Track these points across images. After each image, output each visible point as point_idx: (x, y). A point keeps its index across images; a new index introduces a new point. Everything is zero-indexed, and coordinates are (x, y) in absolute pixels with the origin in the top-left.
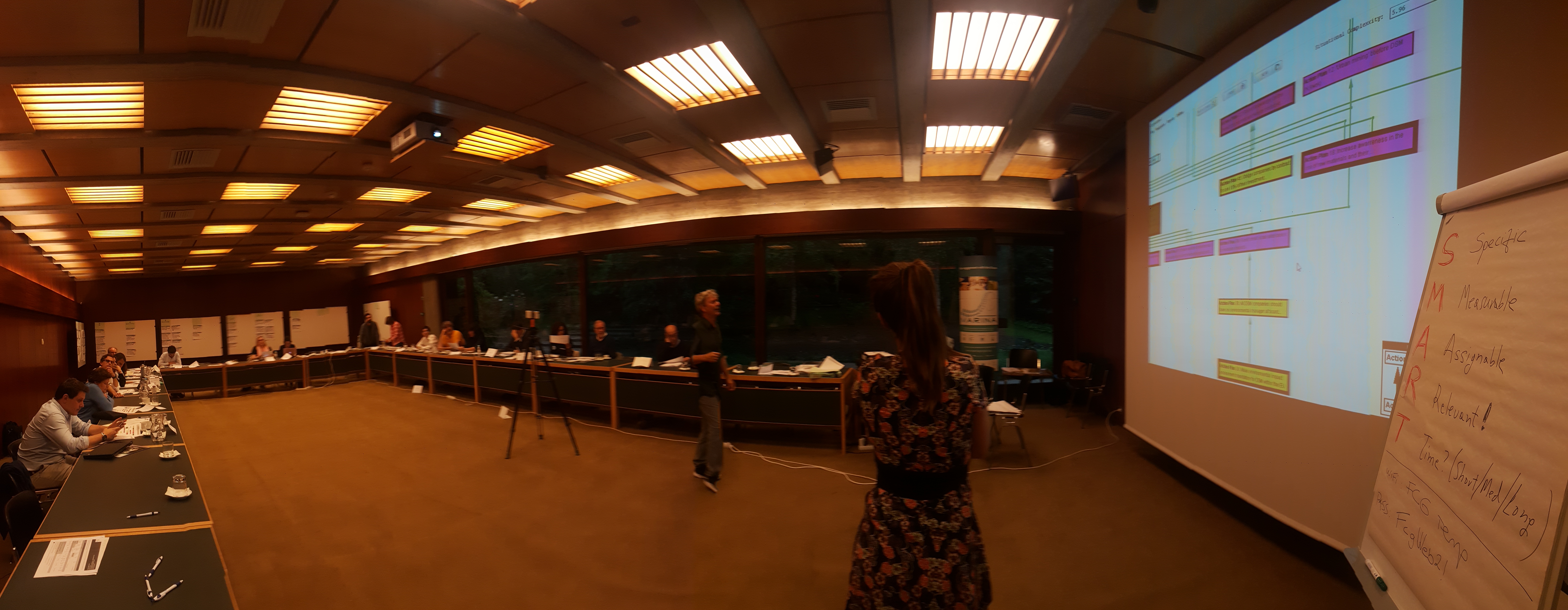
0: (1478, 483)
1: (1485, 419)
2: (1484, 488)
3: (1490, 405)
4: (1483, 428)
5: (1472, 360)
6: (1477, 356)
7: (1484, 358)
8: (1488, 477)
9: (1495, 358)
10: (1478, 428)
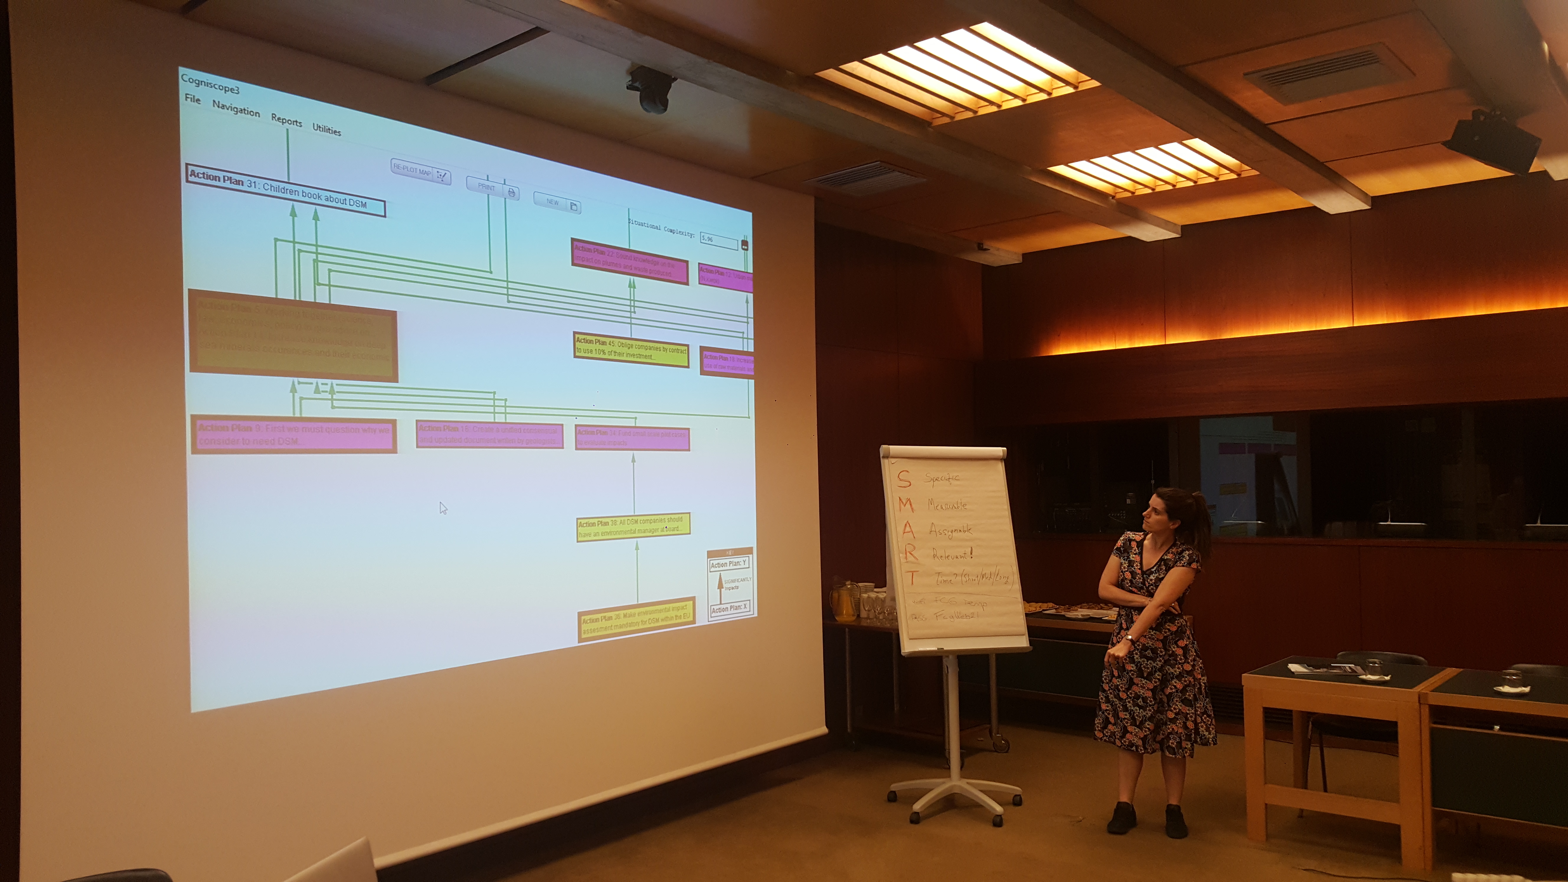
0: (979, 578)
1: (971, 554)
2: (983, 577)
3: (971, 548)
4: (972, 558)
5: (952, 533)
6: (954, 530)
7: (959, 531)
8: (983, 573)
9: (965, 529)
10: (969, 559)
